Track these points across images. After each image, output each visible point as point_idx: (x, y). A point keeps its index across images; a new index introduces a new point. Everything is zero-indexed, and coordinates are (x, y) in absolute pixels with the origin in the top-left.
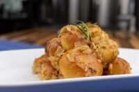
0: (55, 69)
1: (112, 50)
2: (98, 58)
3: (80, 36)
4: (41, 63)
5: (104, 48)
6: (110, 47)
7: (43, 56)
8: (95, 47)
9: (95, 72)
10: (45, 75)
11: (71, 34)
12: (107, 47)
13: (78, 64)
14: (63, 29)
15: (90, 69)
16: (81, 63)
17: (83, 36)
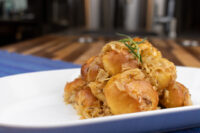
0: (96, 99)
1: (169, 74)
2: (153, 85)
3: (128, 56)
4: (77, 90)
5: (159, 71)
6: (167, 70)
7: (77, 80)
8: (148, 70)
9: (151, 102)
10: (84, 106)
11: (116, 53)
12: (163, 70)
13: (130, 94)
14: (105, 47)
15: (145, 99)
16: (133, 92)
17: (132, 56)
